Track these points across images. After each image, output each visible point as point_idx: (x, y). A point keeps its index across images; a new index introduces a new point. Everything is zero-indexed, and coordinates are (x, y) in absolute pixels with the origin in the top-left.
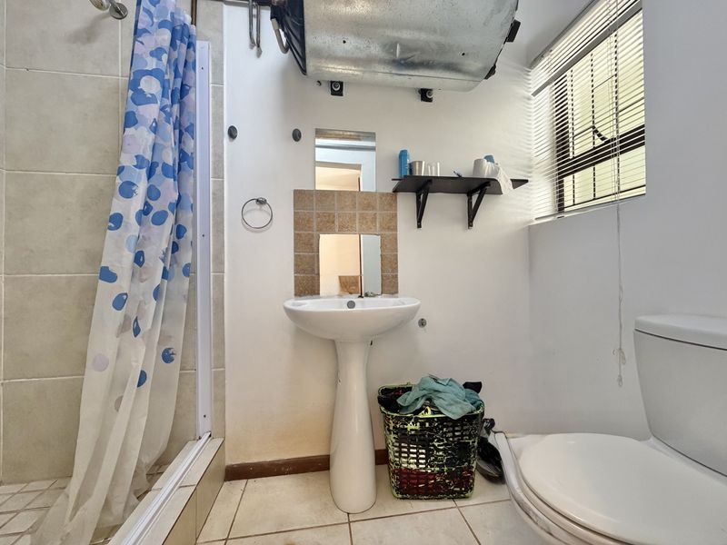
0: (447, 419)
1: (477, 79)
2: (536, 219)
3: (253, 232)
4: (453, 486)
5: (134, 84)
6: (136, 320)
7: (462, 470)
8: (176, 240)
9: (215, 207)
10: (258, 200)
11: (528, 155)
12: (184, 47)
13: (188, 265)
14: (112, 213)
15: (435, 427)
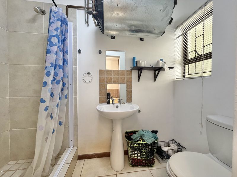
0: (147, 143)
1: (159, 36)
2: (176, 78)
3: (86, 83)
4: (148, 163)
5: (49, 40)
6: (51, 114)
7: (151, 159)
8: (63, 87)
9: (74, 75)
10: (88, 73)
11: (174, 58)
12: (65, 25)
13: (66, 95)
14: (43, 82)
15: (143, 146)
